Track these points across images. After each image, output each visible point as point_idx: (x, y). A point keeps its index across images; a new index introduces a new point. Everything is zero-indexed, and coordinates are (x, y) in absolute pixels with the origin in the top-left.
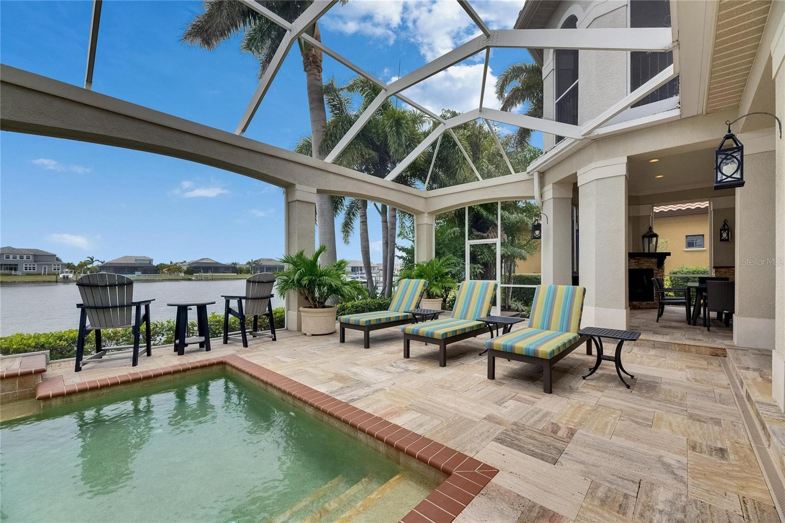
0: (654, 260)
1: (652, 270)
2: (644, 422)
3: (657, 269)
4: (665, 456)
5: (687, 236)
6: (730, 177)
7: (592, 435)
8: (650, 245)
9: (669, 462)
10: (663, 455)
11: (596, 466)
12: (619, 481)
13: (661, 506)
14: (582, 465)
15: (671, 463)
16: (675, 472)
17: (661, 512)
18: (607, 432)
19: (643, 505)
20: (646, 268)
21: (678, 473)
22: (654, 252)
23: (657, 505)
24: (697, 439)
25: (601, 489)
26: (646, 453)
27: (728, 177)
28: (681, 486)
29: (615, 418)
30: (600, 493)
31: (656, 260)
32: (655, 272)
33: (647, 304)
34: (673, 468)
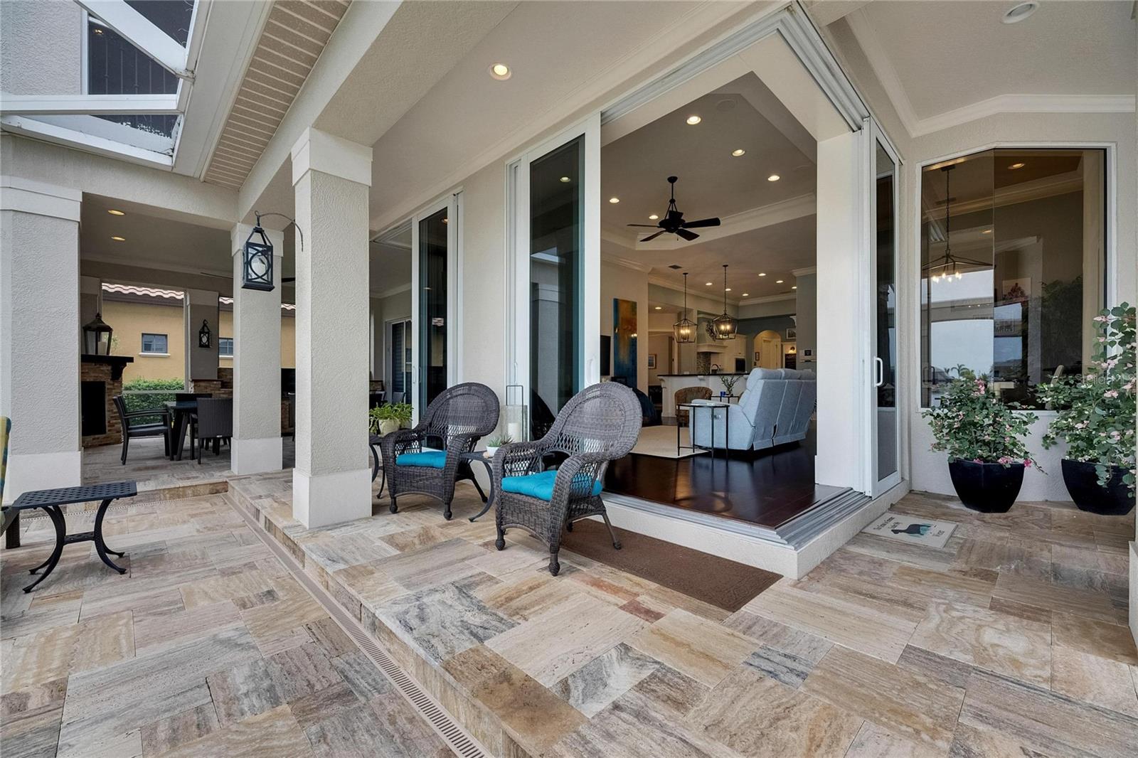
0: (107, 368)
1: (103, 383)
2: (171, 607)
3: (112, 382)
4: (219, 633)
5: (143, 334)
6: (261, 277)
7: (101, 669)
8: (99, 343)
9: (227, 636)
10: (217, 632)
11: (135, 705)
12: (180, 699)
13: (244, 689)
14: (110, 721)
15: (230, 635)
16: (239, 643)
17: (246, 695)
18: (124, 650)
19: (224, 703)
20: (92, 380)
21: (242, 642)
22: (105, 355)
23: (239, 690)
24: (243, 594)
25: (161, 728)
26: (195, 643)
27: (259, 277)
28: (252, 653)
29: (126, 625)
30: (163, 733)
31: (110, 368)
32: (107, 386)
33: (94, 439)
34: (234, 640)
